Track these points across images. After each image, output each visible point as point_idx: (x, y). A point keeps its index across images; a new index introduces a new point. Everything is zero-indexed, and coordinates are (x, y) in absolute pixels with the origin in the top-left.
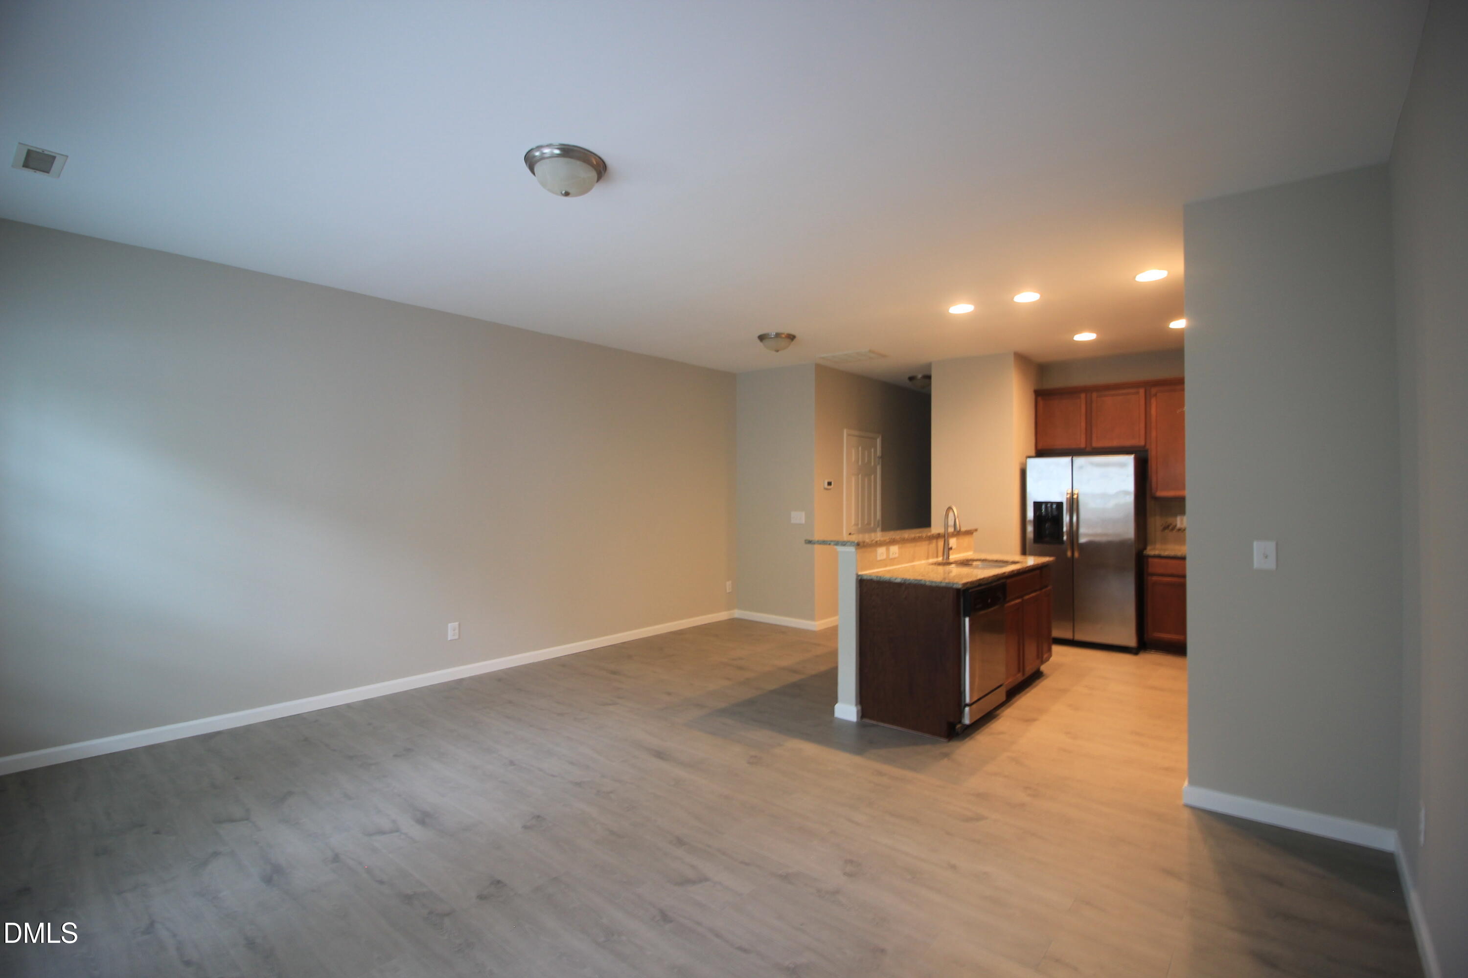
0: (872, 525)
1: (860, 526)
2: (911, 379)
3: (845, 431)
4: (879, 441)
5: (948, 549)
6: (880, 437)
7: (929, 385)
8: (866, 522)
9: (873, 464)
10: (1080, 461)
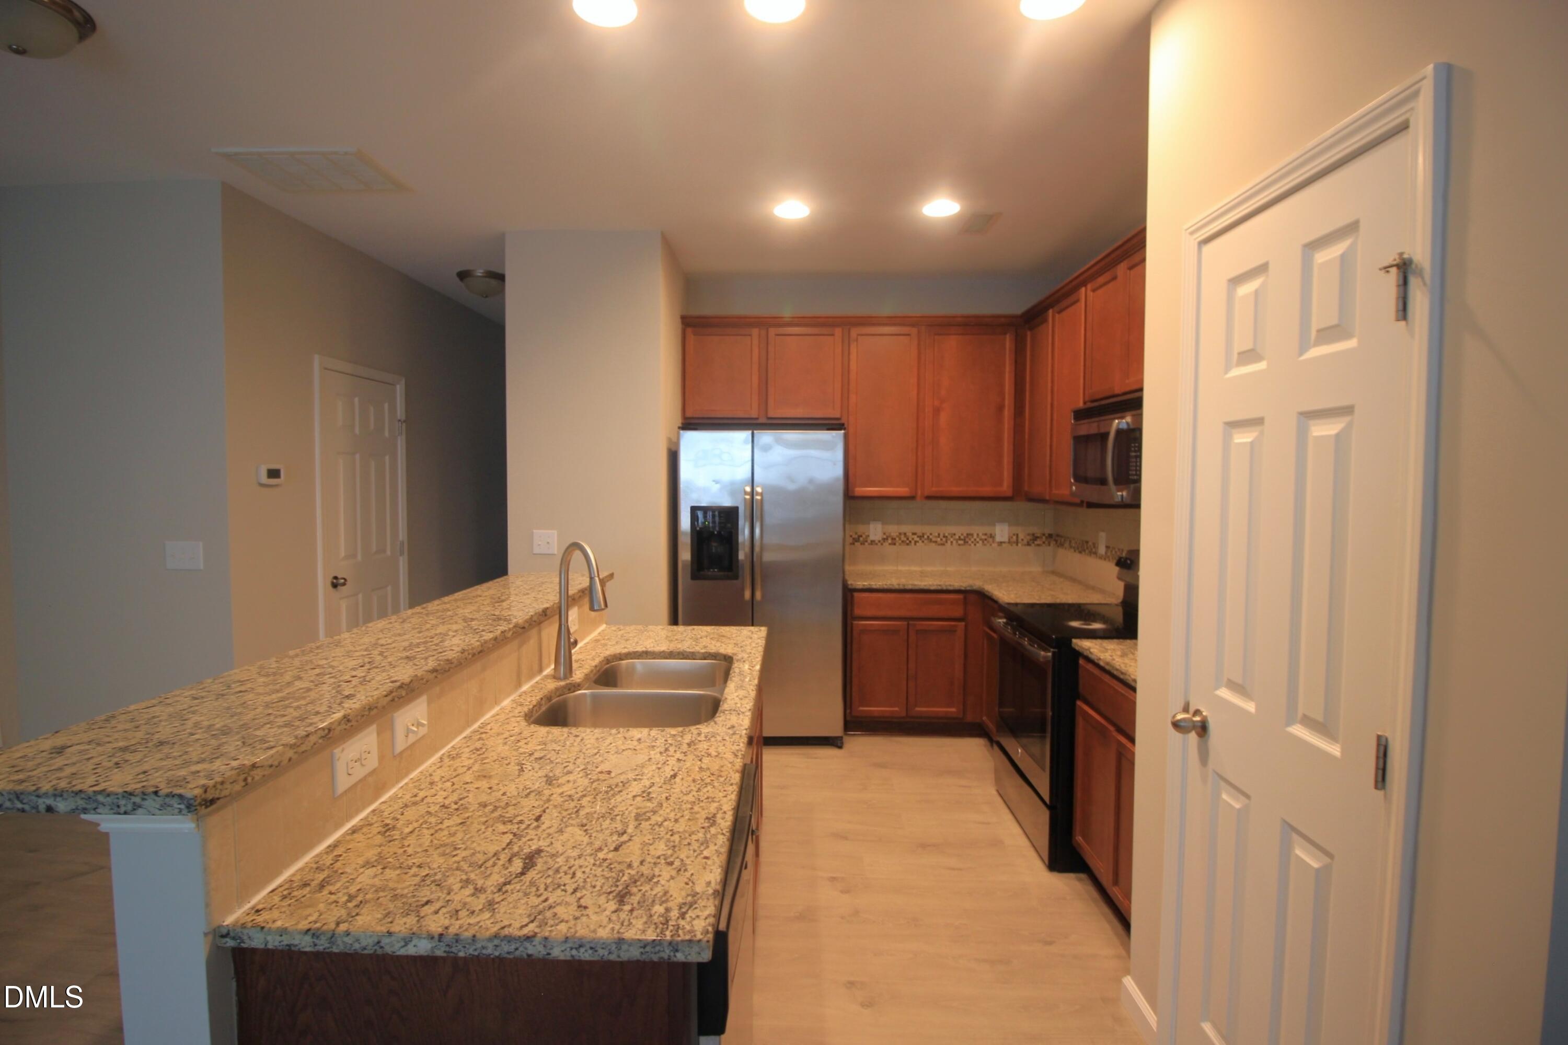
0: (389, 553)
1: (359, 558)
2: (463, 275)
3: (317, 359)
4: (400, 389)
5: (566, 642)
6: (403, 382)
7: (502, 291)
8: (374, 549)
9: (387, 434)
10: (766, 437)
